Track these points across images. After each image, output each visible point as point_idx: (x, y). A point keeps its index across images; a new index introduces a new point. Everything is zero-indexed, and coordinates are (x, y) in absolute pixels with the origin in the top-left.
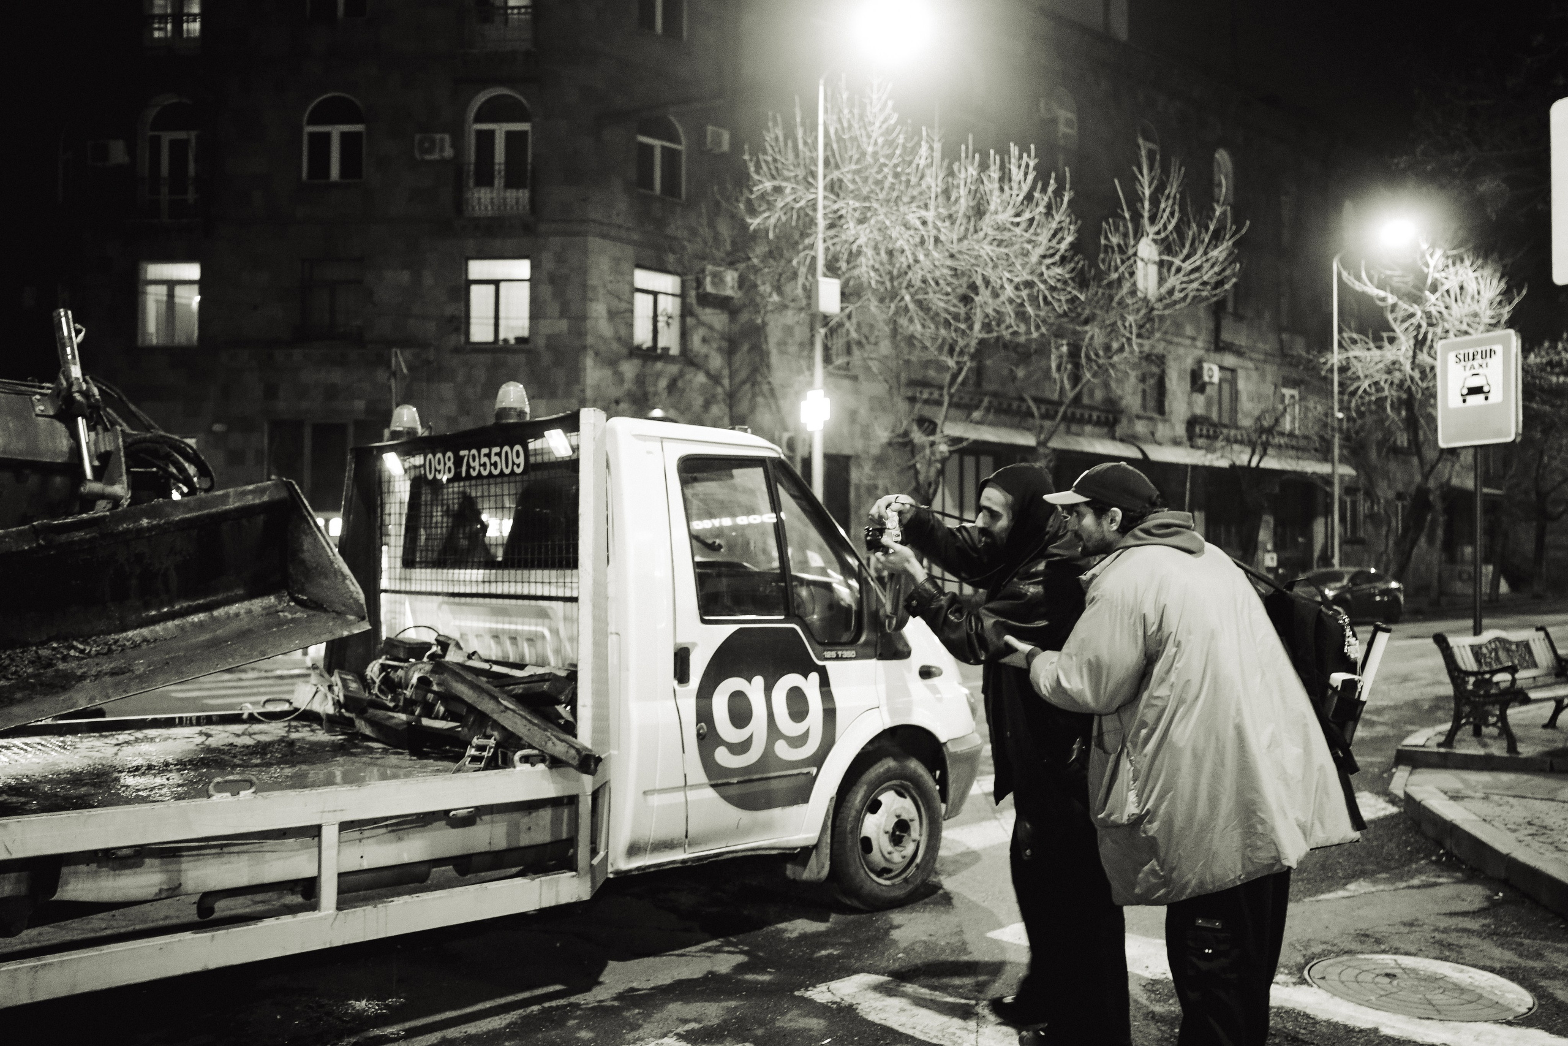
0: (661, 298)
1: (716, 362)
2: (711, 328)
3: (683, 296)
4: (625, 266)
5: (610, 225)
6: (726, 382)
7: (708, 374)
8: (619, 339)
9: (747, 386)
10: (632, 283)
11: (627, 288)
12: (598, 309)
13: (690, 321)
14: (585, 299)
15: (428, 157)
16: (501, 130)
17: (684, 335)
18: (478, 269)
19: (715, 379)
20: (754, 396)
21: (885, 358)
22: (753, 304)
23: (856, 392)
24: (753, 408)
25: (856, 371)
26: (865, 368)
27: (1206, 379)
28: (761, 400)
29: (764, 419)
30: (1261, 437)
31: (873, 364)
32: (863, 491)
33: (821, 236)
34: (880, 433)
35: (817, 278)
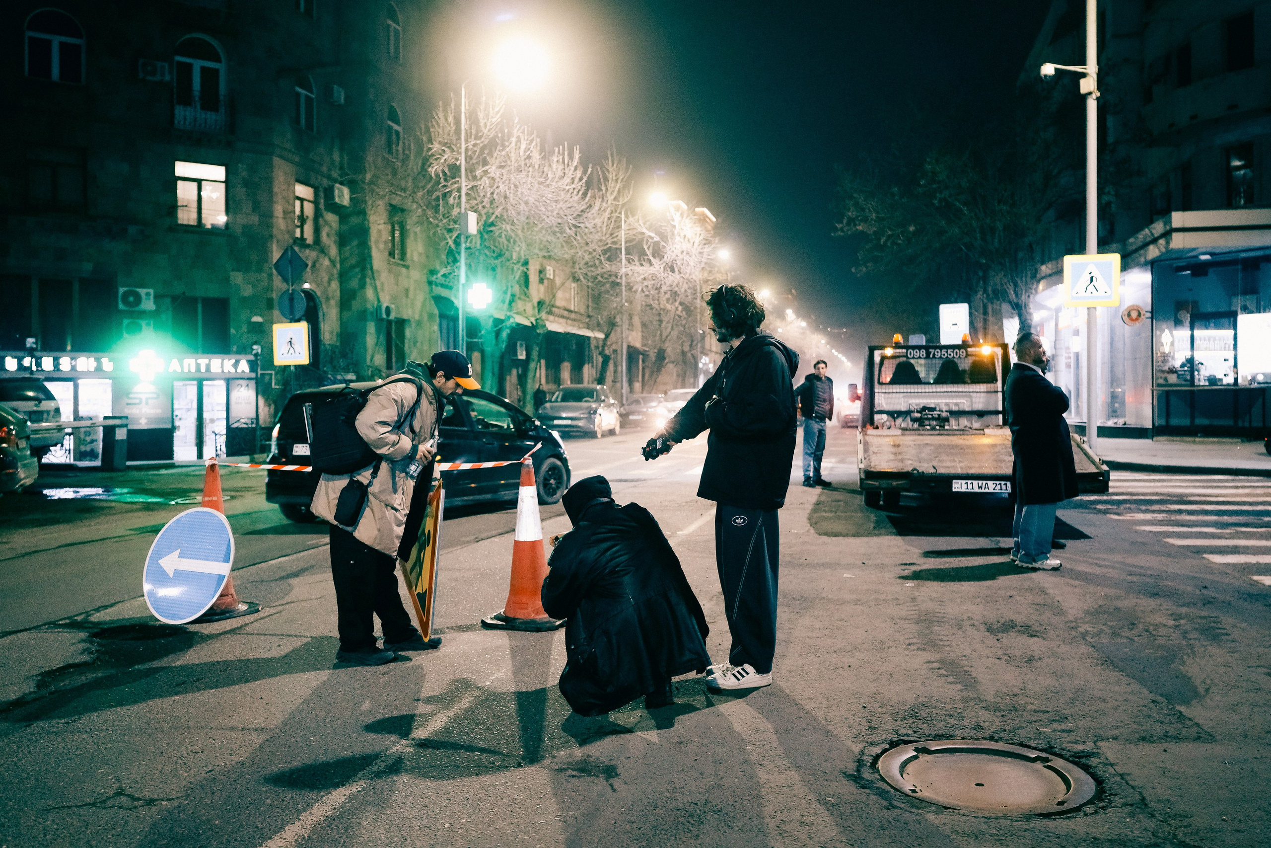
0: (305, 203)
1: (333, 251)
2: (331, 227)
3: (316, 202)
4: (292, 180)
5: (286, 149)
6: (338, 265)
7: (330, 259)
8: (288, 232)
9: (357, 270)
10: (294, 192)
11: (291, 196)
12: (278, 210)
13: (321, 221)
14: (271, 200)
15: (149, 78)
16: (198, 65)
17: (317, 230)
18: (182, 169)
19: (333, 262)
20: (364, 277)
21: (420, 254)
22: (363, 213)
23: (408, 277)
24: (363, 286)
25: (408, 263)
26: (413, 261)
27: (548, 276)
28: (368, 280)
29: (370, 293)
30: (566, 313)
31: (416, 258)
32: (412, 343)
33: (464, 184)
34: (418, 304)
35: (463, 211)
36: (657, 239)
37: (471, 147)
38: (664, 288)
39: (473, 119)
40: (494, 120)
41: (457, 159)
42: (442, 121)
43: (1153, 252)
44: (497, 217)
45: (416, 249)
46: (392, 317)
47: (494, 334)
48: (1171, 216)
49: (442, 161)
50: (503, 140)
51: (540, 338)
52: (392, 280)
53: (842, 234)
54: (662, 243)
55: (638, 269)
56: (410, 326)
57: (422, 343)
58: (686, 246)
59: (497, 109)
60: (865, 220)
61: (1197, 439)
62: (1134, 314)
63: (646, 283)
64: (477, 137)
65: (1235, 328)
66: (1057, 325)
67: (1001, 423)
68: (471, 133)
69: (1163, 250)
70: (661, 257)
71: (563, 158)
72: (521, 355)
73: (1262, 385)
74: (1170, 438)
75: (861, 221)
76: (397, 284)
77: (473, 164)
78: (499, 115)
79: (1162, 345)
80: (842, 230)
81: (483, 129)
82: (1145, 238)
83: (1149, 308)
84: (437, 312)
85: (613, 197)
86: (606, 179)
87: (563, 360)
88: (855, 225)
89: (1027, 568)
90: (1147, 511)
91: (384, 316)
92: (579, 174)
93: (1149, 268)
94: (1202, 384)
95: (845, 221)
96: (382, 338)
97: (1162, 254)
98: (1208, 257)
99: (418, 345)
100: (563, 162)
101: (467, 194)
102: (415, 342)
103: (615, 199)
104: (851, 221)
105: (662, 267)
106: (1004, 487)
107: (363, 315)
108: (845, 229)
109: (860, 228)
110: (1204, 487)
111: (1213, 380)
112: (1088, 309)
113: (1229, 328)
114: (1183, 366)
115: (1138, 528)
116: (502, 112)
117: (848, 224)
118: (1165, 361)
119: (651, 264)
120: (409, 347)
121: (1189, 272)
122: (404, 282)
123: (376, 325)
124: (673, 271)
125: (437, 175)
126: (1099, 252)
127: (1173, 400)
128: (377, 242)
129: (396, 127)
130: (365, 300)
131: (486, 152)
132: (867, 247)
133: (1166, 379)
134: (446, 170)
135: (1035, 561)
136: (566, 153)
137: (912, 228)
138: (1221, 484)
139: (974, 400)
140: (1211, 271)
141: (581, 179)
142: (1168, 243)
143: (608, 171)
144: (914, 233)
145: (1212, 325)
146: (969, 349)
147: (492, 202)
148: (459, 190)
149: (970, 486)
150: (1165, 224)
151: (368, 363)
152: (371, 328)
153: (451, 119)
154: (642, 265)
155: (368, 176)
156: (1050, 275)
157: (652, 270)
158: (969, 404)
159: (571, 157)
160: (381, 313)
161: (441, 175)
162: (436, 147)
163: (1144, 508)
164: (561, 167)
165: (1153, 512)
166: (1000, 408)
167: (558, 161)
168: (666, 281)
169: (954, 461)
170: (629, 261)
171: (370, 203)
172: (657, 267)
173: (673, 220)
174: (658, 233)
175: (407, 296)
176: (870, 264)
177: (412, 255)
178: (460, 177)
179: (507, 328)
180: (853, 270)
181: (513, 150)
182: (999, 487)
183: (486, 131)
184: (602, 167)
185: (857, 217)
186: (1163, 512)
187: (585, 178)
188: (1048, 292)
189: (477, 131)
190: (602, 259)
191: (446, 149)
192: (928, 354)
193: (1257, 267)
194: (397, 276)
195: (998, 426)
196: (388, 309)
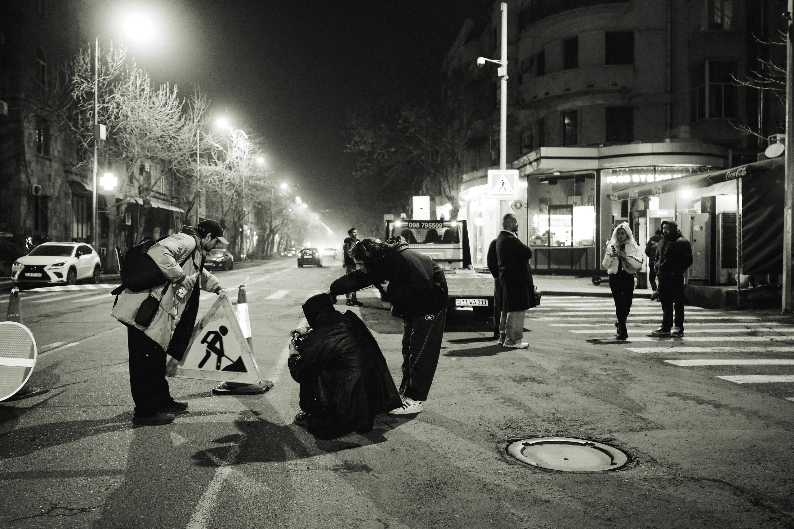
21: (59, 151)
22: (18, 121)
23: (51, 167)
24: (18, 172)
25: (51, 157)
26: (53, 155)
27: (146, 170)
28: (22, 167)
29: (23, 177)
30: (157, 195)
31: (56, 153)
32: (53, 213)
33: (97, 105)
34: (58, 186)
35: (96, 123)
36: (221, 148)
37: (101, 80)
38: (225, 181)
39: (104, 63)
40: (118, 64)
41: (93, 89)
42: (82, 62)
43: (529, 170)
44: (119, 129)
45: (56, 148)
46: (40, 194)
47: (115, 208)
48: (540, 150)
49: (81, 89)
50: (125, 77)
51: (146, 211)
52: (39, 168)
53: (350, 151)
54: (225, 151)
55: (207, 167)
56: (52, 201)
57: (60, 213)
58: (239, 154)
59: (120, 57)
60: (365, 143)
61: (552, 277)
62: (518, 205)
63: (213, 177)
64: (106, 74)
65: (572, 214)
66: (468, 210)
67: (462, 266)
68: (102, 71)
69: (536, 169)
70: (224, 160)
71: (166, 92)
72: (128, 222)
73: (586, 247)
74: (538, 276)
75: (362, 144)
76: (42, 171)
77: (103, 92)
78: (121, 61)
79: (533, 223)
80: (350, 148)
81: (110, 69)
82: (524, 162)
83: (526, 202)
84: (70, 191)
85: (197, 120)
86: (193, 108)
87: (156, 226)
88: (358, 146)
89: (510, 348)
90: (548, 316)
91: (34, 193)
92: (176, 103)
93: (526, 178)
94: (554, 245)
95: (352, 144)
96: (32, 207)
97: (535, 171)
98: (558, 174)
99: (58, 214)
100: (166, 95)
101: (99, 113)
102: (55, 212)
103: (199, 121)
104: (356, 143)
105: (224, 167)
106: (484, 303)
107: (18, 193)
108: (352, 148)
109: (362, 148)
110: (569, 303)
111: (559, 243)
112: (501, 201)
113: (569, 214)
114: (544, 235)
115: (550, 325)
116: (124, 58)
117: (354, 145)
118: (534, 232)
119: (216, 165)
120: (51, 215)
121: (547, 182)
122: (47, 171)
123: (27, 199)
124: (231, 170)
125: (78, 97)
126: (507, 168)
127: (540, 255)
128: (28, 142)
129: (42, 63)
130: (19, 182)
131: (113, 85)
132: (362, 159)
133: (535, 243)
134: (84, 95)
135: (514, 344)
136: (168, 89)
137: (393, 150)
138: (577, 301)
139: (446, 253)
140: (559, 182)
141: (178, 107)
142: (538, 165)
143: (195, 103)
144: (394, 152)
145: (558, 212)
146: (444, 223)
147: (117, 118)
148: (93, 109)
149: (465, 302)
150: (537, 154)
151: (22, 225)
152: (24, 201)
153: (88, 60)
154: (210, 165)
155: (23, 96)
156: (468, 181)
157: (217, 169)
158: (444, 255)
159: (172, 93)
160: (31, 192)
161: (81, 98)
162: (76, 79)
163: (546, 314)
164: (164, 98)
165: (552, 316)
166: (461, 258)
167: (162, 94)
168: (226, 176)
169: (454, 288)
170: (202, 162)
171: (24, 114)
172: (221, 167)
173: (232, 137)
174: (222, 145)
175: (50, 180)
176: (364, 170)
177: (53, 151)
178: (94, 100)
179: (125, 203)
180: (353, 173)
181: (131, 85)
182: (481, 303)
183: (112, 71)
184: (191, 100)
185: (360, 141)
186: (559, 316)
187: (181, 107)
188: (466, 191)
189: (107, 70)
190: (190, 160)
191: (84, 81)
192: (421, 225)
193: (583, 181)
194: (43, 166)
195: (460, 268)
196: (37, 189)
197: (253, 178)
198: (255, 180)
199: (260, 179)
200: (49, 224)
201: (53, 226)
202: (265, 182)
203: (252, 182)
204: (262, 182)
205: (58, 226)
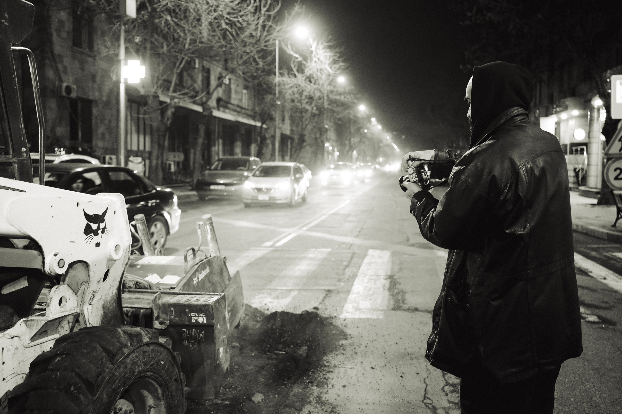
21: (108, 48)
23: (95, 66)
25: (96, 54)
26: (100, 53)
27: (224, 81)
28: (48, 62)
29: (51, 73)
31: (103, 51)
34: (106, 89)
36: (300, 59)
38: (305, 93)
45: (104, 43)
46: (73, 96)
52: (77, 64)
54: (304, 62)
55: (286, 79)
56: (97, 106)
63: (292, 90)
70: (303, 72)
76: (82, 69)
85: (265, 9)
87: (236, 140)
91: (65, 94)
99: (106, 122)
102: (103, 120)
103: (268, 10)
105: (304, 79)
119: (295, 76)
120: (97, 122)
122: (90, 69)
123: (57, 101)
124: (310, 81)
128: (59, 30)
152: (52, 103)
154: (290, 77)
157: (296, 81)
160: (61, 91)
168: (306, 88)
170: (281, 74)
172: (300, 80)
173: (311, 47)
174: (301, 55)
175: (94, 81)
177: (99, 48)
190: (256, 57)
194: (82, 63)
196: (69, 89)
197: (334, 93)
198: (335, 95)
199: (340, 94)
200: (94, 134)
201: (100, 136)
202: (345, 97)
203: (332, 97)
204: (342, 97)
205: (107, 137)
